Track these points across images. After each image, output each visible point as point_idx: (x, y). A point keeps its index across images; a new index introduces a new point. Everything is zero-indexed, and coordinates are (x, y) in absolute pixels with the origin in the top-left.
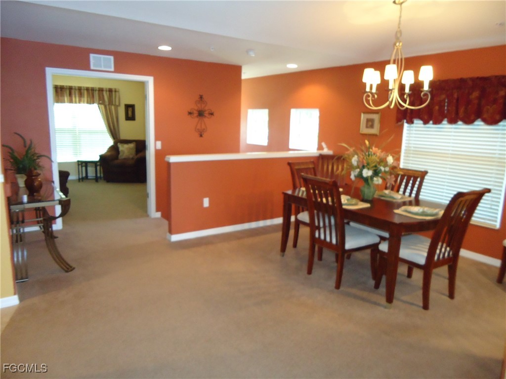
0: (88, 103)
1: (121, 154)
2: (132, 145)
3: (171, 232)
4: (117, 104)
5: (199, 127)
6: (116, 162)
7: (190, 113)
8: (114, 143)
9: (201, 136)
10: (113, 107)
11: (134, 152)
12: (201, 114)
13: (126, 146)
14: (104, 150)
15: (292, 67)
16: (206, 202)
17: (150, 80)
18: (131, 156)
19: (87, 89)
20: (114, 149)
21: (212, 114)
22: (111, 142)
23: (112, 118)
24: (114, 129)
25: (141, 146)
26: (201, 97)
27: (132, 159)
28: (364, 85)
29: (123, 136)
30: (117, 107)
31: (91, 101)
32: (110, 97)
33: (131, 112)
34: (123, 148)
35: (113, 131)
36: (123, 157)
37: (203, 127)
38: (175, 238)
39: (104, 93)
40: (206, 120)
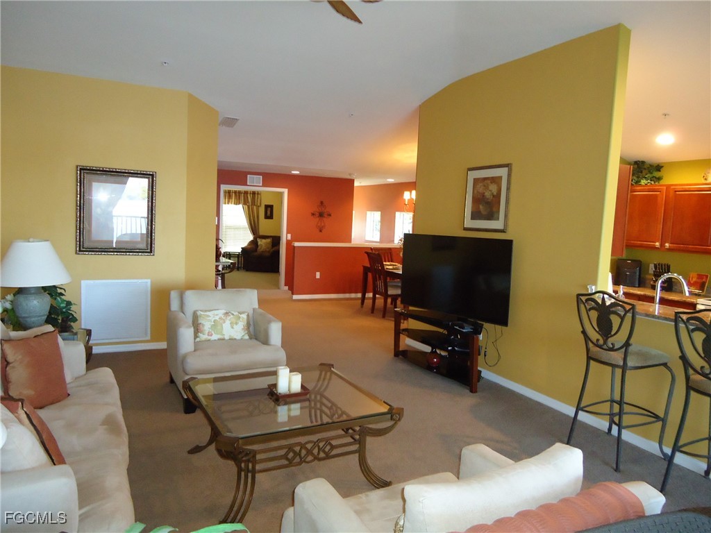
0: (235, 204)
1: (259, 247)
2: (269, 240)
3: (293, 294)
4: (259, 204)
5: (319, 225)
6: (256, 254)
7: (313, 214)
8: (254, 238)
9: (321, 231)
10: (255, 207)
11: (270, 246)
12: (321, 215)
13: (264, 241)
14: (245, 244)
15: (391, 180)
16: (318, 275)
17: (286, 191)
18: (267, 250)
19: (235, 192)
20: (254, 243)
21: (330, 215)
22: (251, 237)
23: (254, 217)
24: (255, 227)
25: (276, 240)
26: (322, 203)
27: (269, 252)
28: (405, 200)
29: (262, 233)
30: (258, 207)
31: (237, 203)
32: (253, 199)
33: (270, 212)
34: (260, 242)
35: (254, 228)
36: (262, 250)
37: (323, 224)
38: (295, 297)
39: (249, 195)
40: (325, 219)
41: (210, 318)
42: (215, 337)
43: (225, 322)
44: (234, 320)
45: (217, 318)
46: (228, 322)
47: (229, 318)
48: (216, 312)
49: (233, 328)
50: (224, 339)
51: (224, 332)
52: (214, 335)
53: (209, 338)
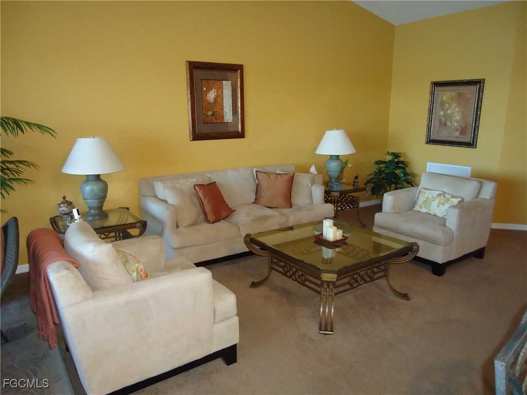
41: (425, 195)
42: (424, 210)
43: (434, 200)
44: (442, 201)
45: (430, 196)
46: (437, 201)
47: (439, 198)
48: (432, 192)
49: (438, 207)
50: (430, 214)
51: (431, 209)
52: (423, 208)
53: (420, 210)
